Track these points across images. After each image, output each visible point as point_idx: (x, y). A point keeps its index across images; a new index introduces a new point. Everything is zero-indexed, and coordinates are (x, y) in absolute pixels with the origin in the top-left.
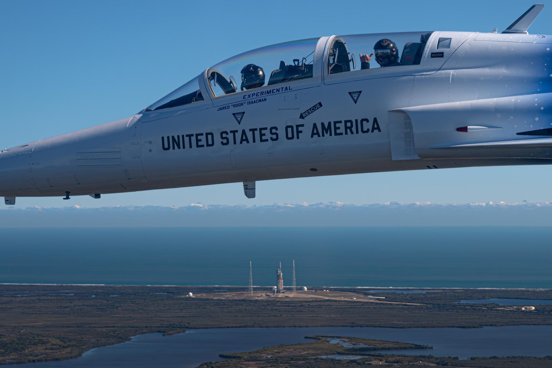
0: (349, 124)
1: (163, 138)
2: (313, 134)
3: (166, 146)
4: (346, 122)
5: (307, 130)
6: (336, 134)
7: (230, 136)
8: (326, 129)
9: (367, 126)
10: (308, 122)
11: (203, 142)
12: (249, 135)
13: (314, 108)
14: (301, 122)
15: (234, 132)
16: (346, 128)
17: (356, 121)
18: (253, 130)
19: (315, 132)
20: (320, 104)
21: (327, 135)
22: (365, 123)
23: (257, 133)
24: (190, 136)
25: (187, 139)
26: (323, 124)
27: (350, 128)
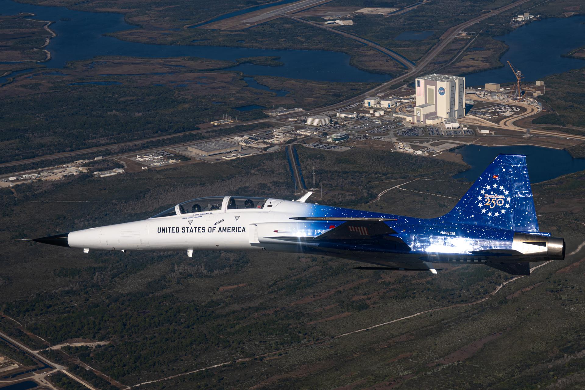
0: (233, 228)
1: (158, 228)
2: (219, 231)
3: (159, 231)
4: (232, 227)
5: (217, 229)
6: (228, 232)
7: (186, 229)
8: (225, 229)
9: (241, 230)
10: (218, 227)
11: (175, 231)
12: (194, 229)
13: (220, 221)
14: (215, 226)
15: (188, 228)
16: (232, 230)
17: (236, 227)
18: (195, 228)
19: (220, 230)
20: (223, 220)
21: (224, 232)
22: (239, 228)
23: (197, 229)
24: (169, 228)
25: (168, 229)
26: (223, 228)
27: (234, 230)
